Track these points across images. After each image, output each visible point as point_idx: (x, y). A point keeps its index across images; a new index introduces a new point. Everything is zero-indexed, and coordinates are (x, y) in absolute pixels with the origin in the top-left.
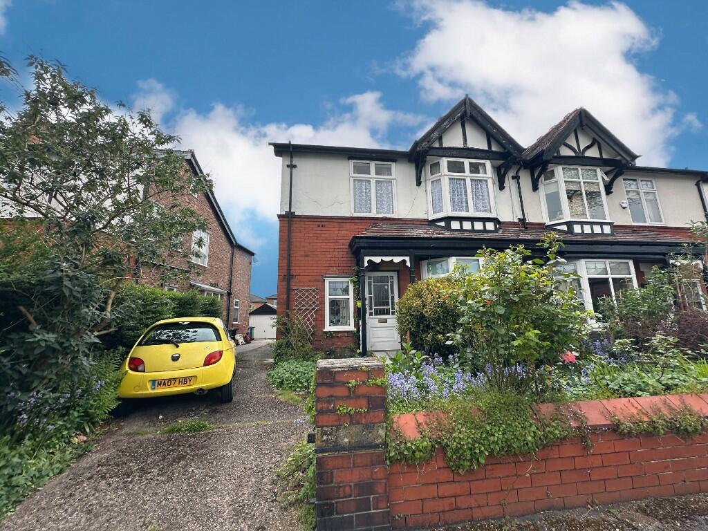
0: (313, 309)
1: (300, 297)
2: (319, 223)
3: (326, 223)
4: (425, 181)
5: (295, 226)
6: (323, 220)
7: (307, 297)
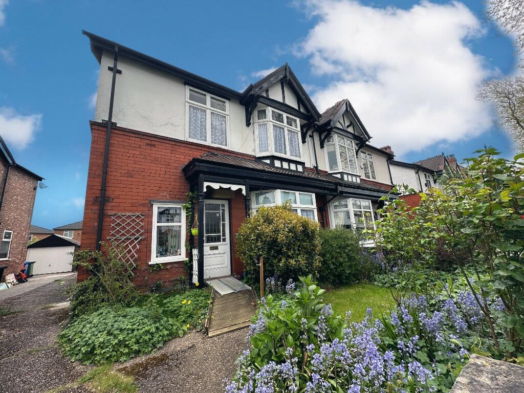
0: (136, 239)
1: (118, 225)
2: (149, 142)
3: (156, 143)
4: (253, 123)
5: (116, 140)
6: (153, 139)
7: (129, 224)
